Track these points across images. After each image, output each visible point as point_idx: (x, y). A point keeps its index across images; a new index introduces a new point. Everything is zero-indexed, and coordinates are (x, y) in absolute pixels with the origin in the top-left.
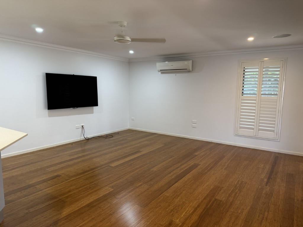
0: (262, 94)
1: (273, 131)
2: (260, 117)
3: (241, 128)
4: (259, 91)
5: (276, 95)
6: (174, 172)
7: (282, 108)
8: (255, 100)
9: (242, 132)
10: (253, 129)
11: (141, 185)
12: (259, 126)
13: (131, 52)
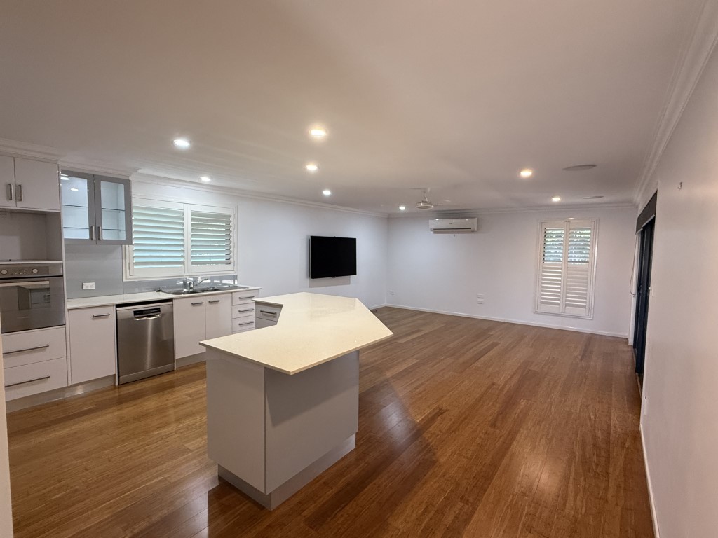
0: (569, 262)
1: (584, 307)
2: (567, 289)
3: (542, 303)
4: (566, 257)
5: (588, 262)
6: (475, 348)
7: (594, 279)
8: (561, 269)
9: (544, 308)
10: (558, 304)
11: (445, 358)
12: (567, 301)
13: (402, 208)
